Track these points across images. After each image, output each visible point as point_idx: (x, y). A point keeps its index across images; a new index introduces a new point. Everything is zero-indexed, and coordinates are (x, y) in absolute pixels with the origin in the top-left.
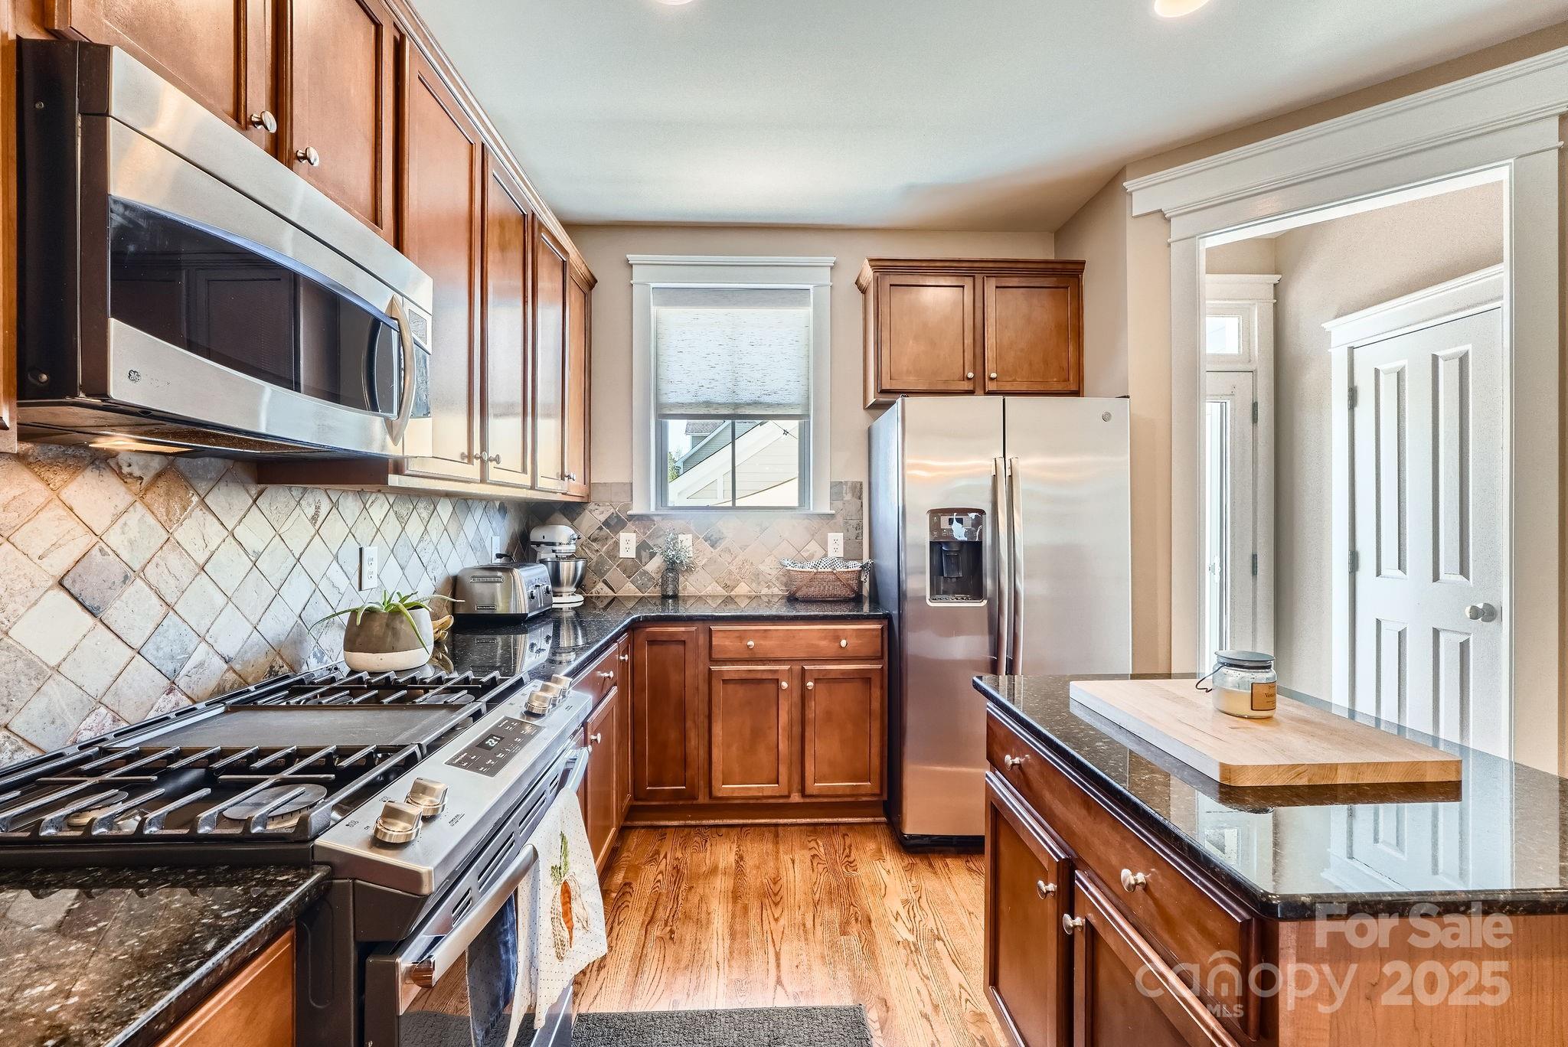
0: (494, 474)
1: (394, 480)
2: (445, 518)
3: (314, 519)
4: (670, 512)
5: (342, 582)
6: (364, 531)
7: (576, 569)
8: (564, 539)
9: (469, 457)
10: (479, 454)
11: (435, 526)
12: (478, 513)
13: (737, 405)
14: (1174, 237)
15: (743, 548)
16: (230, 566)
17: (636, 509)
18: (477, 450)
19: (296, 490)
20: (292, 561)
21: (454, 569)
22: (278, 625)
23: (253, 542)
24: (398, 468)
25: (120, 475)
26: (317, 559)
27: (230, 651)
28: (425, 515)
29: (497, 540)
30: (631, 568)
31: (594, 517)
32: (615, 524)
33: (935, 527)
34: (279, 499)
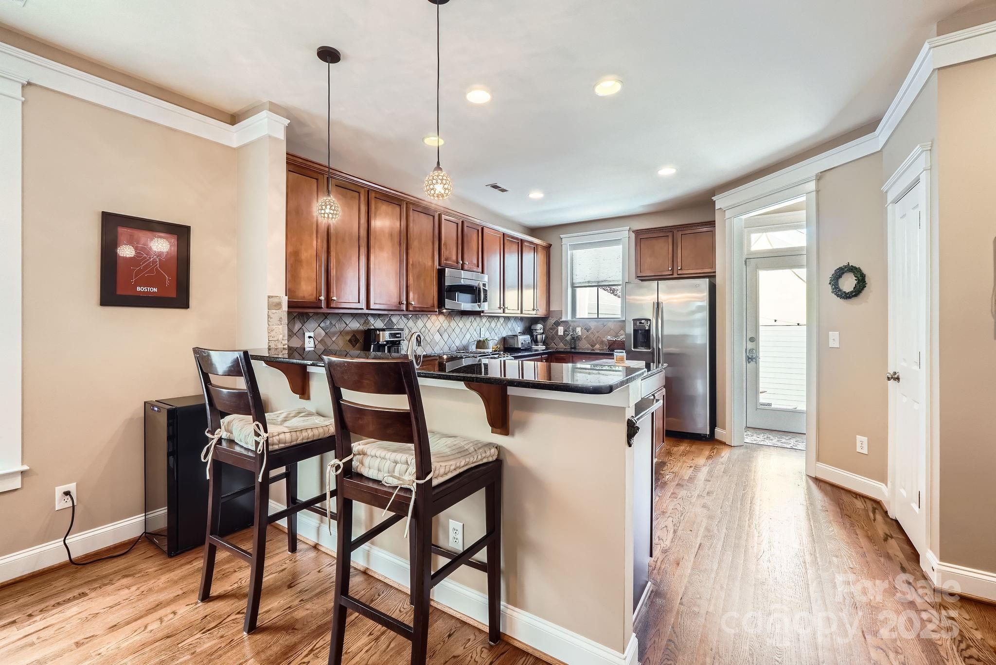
0: (507, 311)
1: (482, 314)
2: (502, 322)
3: (471, 322)
4: (576, 320)
5: (476, 336)
6: (481, 325)
7: (542, 337)
8: (538, 328)
9: (500, 308)
10: (503, 307)
11: (499, 324)
12: (512, 321)
13: (598, 282)
14: (726, 218)
15: (598, 332)
16: (457, 330)
17: (563, 319)
18: (502, 306)
19: (468, 316)
20: (467, 330)
21: (504, 335)
22: (465, 342)
23: (461, 326)
24: (483, 312)
25: (444, 315)
26: (472, 330)
27: (457, 346)
28: (496, 321)
29: (519, 328)
30: (562, 338)
31: (551, 321)
32: (557, 324)
33: (635, 324)
34: (465, 318)
